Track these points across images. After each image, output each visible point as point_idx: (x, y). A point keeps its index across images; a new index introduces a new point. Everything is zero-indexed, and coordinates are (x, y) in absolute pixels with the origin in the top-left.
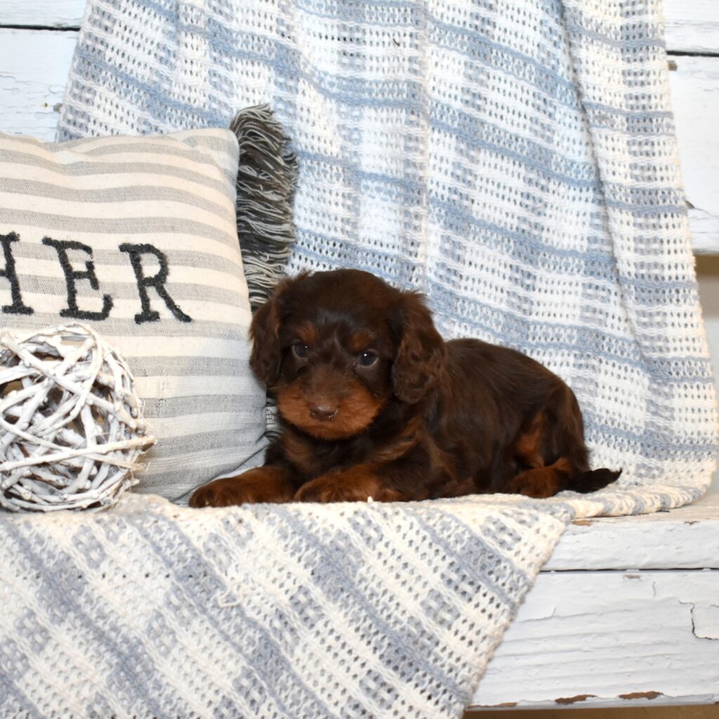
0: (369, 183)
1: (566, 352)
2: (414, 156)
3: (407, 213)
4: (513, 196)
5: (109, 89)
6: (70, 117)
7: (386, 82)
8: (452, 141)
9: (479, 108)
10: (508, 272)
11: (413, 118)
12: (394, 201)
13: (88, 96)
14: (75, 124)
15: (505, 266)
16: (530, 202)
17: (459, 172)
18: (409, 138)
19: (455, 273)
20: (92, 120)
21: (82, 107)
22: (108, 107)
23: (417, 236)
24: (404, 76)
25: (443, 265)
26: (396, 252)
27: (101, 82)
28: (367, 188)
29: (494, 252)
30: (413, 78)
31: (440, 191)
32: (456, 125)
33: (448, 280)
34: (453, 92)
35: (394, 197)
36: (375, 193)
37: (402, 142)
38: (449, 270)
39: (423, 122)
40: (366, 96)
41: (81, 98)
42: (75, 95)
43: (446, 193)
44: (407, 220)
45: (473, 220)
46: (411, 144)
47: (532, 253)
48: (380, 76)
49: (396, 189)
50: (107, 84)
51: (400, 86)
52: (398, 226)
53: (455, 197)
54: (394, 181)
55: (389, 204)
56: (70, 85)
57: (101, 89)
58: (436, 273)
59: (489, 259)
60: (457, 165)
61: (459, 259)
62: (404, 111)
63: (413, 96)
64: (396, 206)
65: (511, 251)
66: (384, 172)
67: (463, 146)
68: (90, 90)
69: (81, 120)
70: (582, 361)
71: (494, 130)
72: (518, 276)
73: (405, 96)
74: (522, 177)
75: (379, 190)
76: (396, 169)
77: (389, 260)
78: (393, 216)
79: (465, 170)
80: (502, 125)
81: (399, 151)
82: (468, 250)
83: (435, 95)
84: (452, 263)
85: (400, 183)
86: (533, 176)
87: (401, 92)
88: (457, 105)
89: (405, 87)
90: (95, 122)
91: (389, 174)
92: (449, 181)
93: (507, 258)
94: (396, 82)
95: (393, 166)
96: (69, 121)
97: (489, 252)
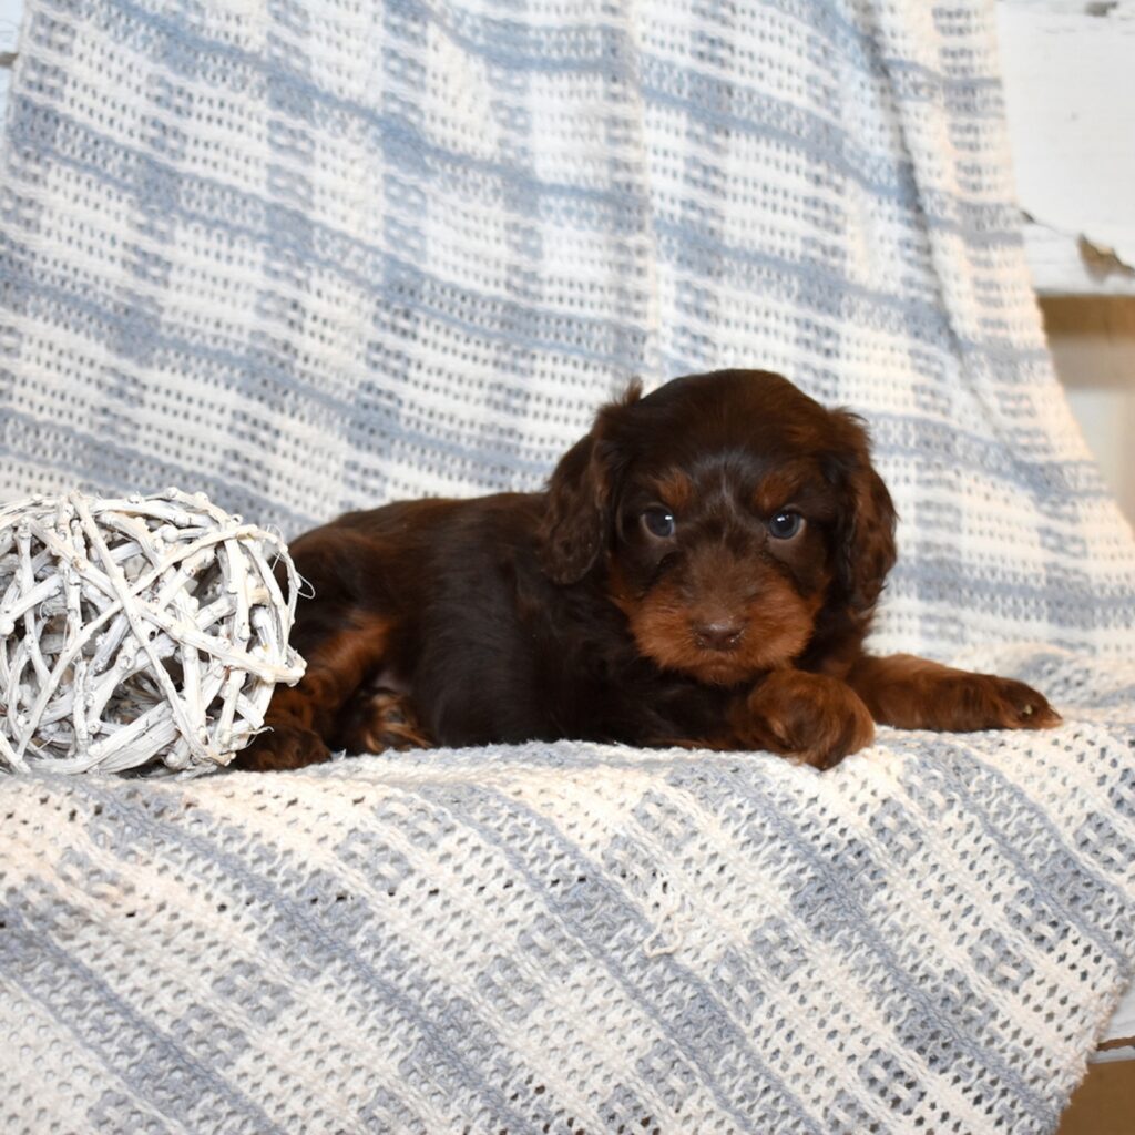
0: (551, 200)
1: (901, 459)
2: (624, 152)
3: (621, 248)
4: (790, 203)
5: (97, 26)
6: (33, 76)
7: (565, 30)
8: (681, 121)
9: (722, 63)
10: (792, 330)
11: (617, 88)
12: (598, 229)
13: (62, 38)
14: (41, 88)
15: (787, 320)
16: (819, 213)
17: (697, 174)
18: (613, 122)
19: (705, 340)
20: (70, 80)
21: (52, 58)
22: (97, 57)
23: (643, 284)
24: (594, 18)
25: (684, 331)
26: (606, 314)
27: (84, 14)
28: (549, 209)
29: (767, 300)
30: (609, 20)
31: (667, 207)
32: (685, 95)
33: (695, 353)
34: (677, 39)
35: (595, 222)
36: (563, 218)
37: (601, 130)
38: (694, 337)
39: (633, 94)
40: (532, 52)
41: (49, 43)
42: (39, 39)
43: (677, 210)
44: (623, 258)
45: (727, 251)
46: (619, 132)
47: (831, 295)
48: (554, 20)
49: (597, 209)
50: (93, 17)
51: (590, 36)
52: (607, 270)
53: (694, 215)
54: (593, 195)
55: (588, 234)
56: (29, 21)
57: (85, 26)
58: (674, 345)
59: (757, 312)
60: (693, 162)
61: (708, 315)
62: (600, 79)
63: (614, 51)
64: (600, 238)
65: (794, 296)
66: (573, 181)
67: (699, 129)
68: (64, 29)
69: (51, 81)
70: (930, 475)
71: (750, 98)
72: (810, 335)
73: (599, 52)
74: (802, 172)
75: (568, 212)
76: (596, 175)
77: (595, 330)
78: (597, 254)
79: (705, 169)
80: (763, 87)
81: (599, 146)
82: (722, 301)
83: (647, 47)
84: (697, 325)
85: (606, 198)
86: (820, 170)
87: (590, 46)
88: (685, 61)
89: (598, 37)
90: (75, 85)
91: (583, 185)
92: (681, 189)
93: (788, 307)
94: (582, 29)
95: (589, 170)
96: (30, 84)
97: (757, 300)
